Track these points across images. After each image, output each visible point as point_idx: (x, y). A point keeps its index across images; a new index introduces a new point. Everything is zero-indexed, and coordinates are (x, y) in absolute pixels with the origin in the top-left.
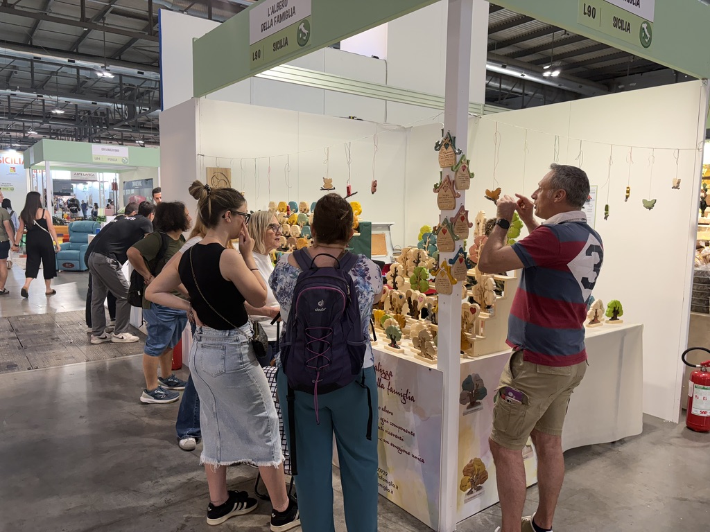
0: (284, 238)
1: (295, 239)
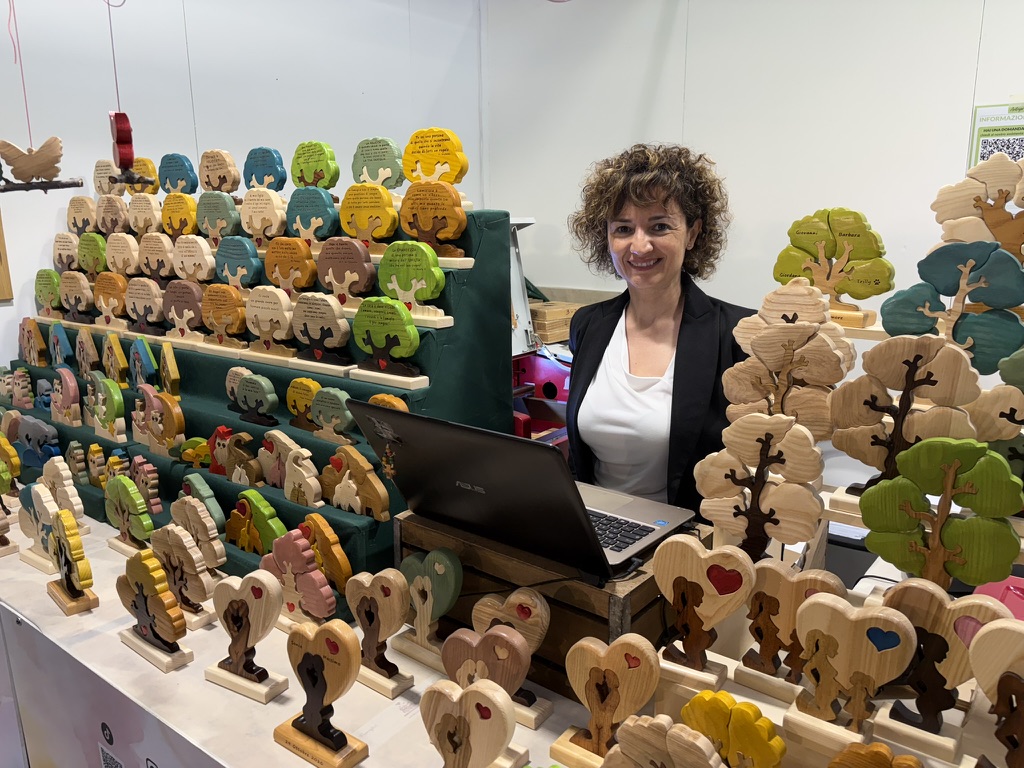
0: (153, 285)
1: (195, 288)
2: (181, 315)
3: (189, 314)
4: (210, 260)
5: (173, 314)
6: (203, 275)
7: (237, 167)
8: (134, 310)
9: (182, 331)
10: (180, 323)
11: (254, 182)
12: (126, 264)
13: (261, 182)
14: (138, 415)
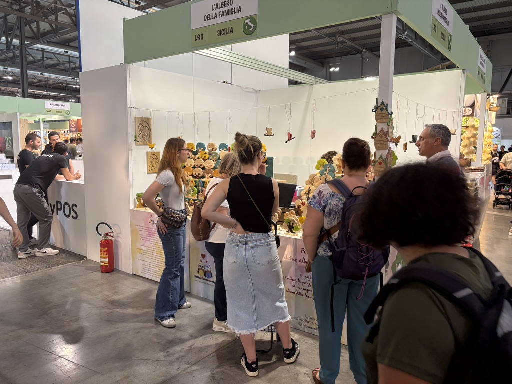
1: (212, 170)
2: (208, 175)
3: (210, 175)
4: (214, 165)
5: (206, 175)
6: (213, 167)
7: (218, 147)
8: (196, 174)
9: (208, 178)
10: (207, 177)
11: (221, 150)
12: (191, 165)
13: (223, 150)
14: (201, 194)
